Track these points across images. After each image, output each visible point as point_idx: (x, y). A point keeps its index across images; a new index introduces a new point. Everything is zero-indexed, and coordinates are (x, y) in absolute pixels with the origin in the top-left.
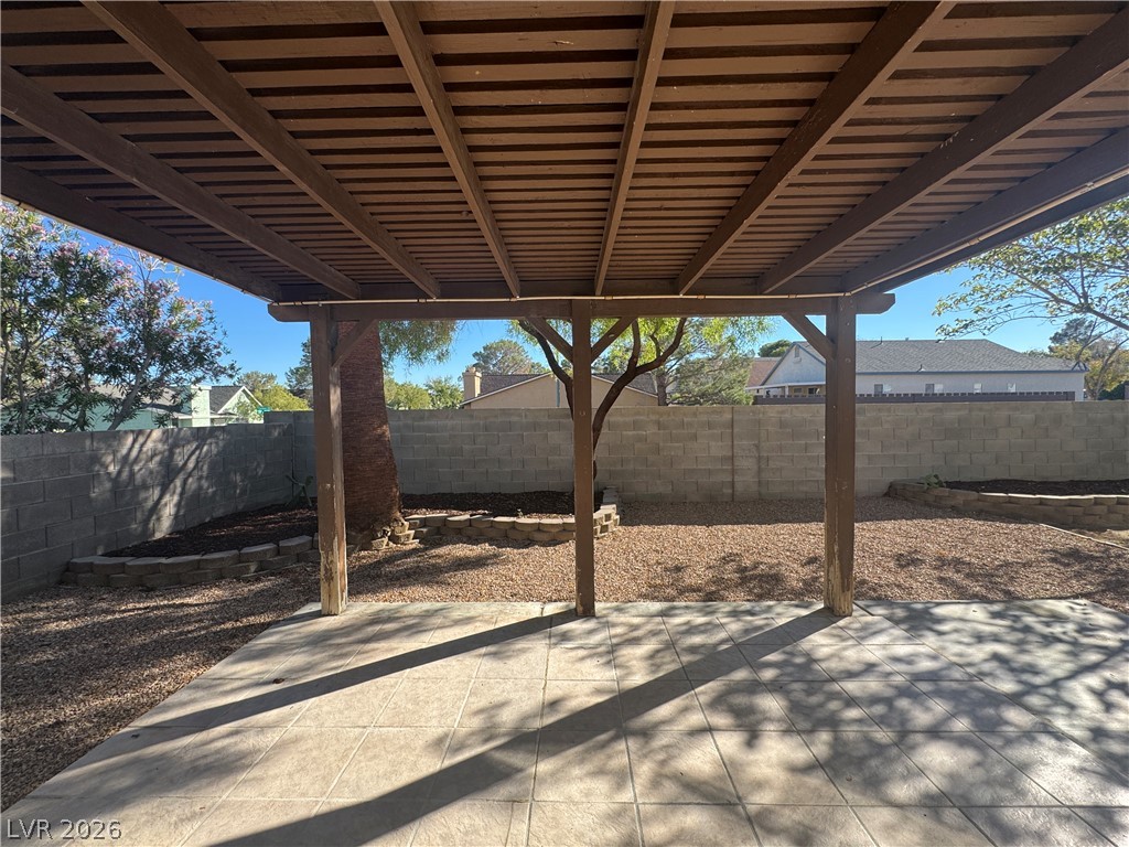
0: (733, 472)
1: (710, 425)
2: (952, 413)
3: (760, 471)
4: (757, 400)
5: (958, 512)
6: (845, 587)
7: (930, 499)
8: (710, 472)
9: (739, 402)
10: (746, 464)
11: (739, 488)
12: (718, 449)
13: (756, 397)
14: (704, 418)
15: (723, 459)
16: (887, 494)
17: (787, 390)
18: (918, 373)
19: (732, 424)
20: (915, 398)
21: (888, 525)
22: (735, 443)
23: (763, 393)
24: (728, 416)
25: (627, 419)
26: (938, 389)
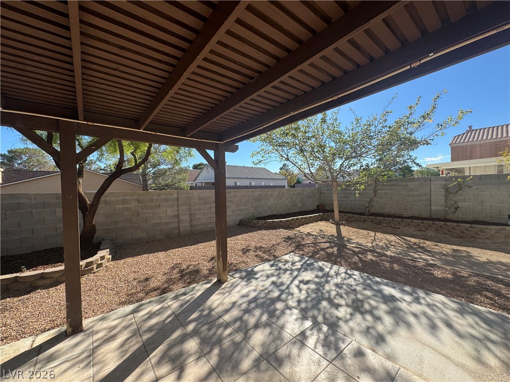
0: (179, 222)
1: (167, 200)
2: (257, 193)
3: (191, 220)
4: (192, 188)
5: (260, 228)
6: (224, 269)
7: (252, 224)
8: (167, 223)
9: (184, 189)
10: (185, 218)
11: (182, 229)
12: (171, 212)
13: (191, 187)
14: (164, 197)
15: (174, 216)
16: (239, 225)
17: (204, 183)
18: (247, 178)
19: (178, 199)
20: (246, 187)
21: (239, 237)
22: (179, 208)
23: (194, 185)
24: (175, 196)
25: (118, 198)
26: (253, 184)
